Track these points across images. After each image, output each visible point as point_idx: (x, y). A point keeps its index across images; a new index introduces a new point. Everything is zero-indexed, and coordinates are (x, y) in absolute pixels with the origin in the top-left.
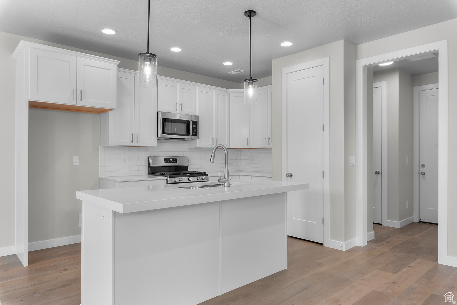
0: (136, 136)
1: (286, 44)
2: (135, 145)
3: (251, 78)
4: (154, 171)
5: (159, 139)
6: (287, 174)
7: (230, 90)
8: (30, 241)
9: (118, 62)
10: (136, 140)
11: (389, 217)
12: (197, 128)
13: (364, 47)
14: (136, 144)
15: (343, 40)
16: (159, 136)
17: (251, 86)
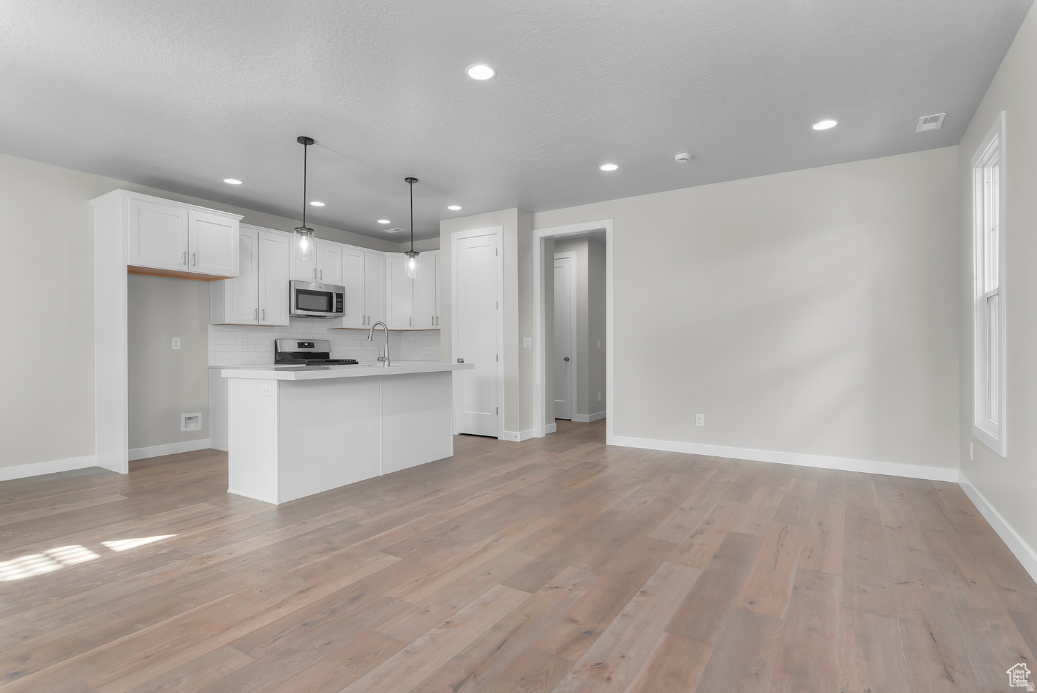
0: (261, 312)
1: (455, 208)
2: (260, 324)
3: (412, 251)
4: (282, 359)
5: (293, 317)
6: (458, 359)
7: (387, 254)
8: (130, 447)
9: (241, 217)
10: (261, 316)
11: (579, 411)
12: (342, 302)
13: (541, 217)
14: (262, 323)
15: (516, 209)
16: (293, 312)
17: (412, 259)
